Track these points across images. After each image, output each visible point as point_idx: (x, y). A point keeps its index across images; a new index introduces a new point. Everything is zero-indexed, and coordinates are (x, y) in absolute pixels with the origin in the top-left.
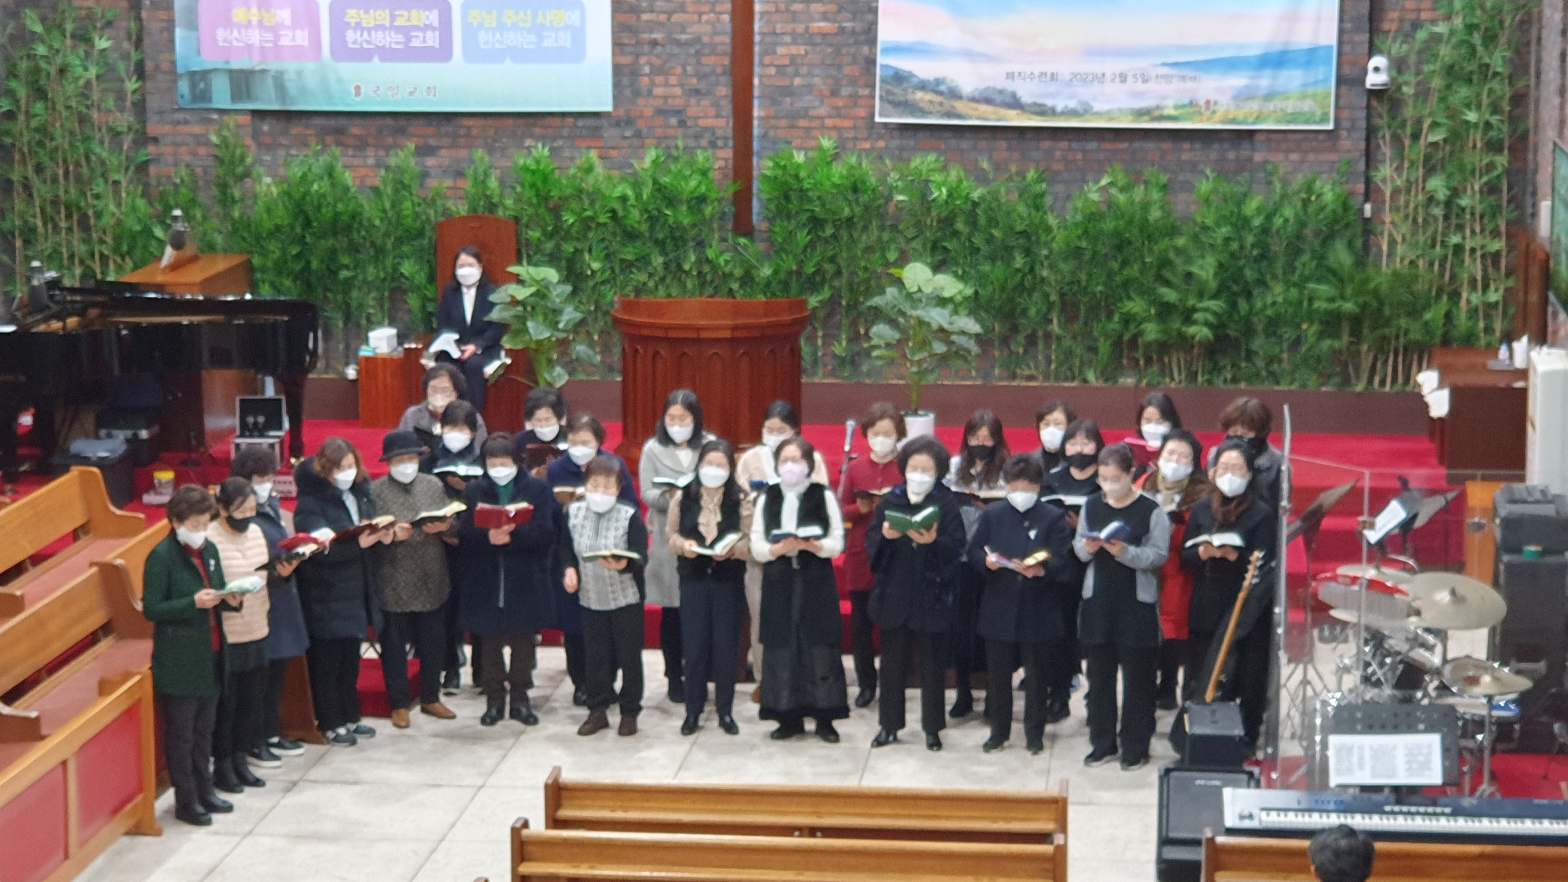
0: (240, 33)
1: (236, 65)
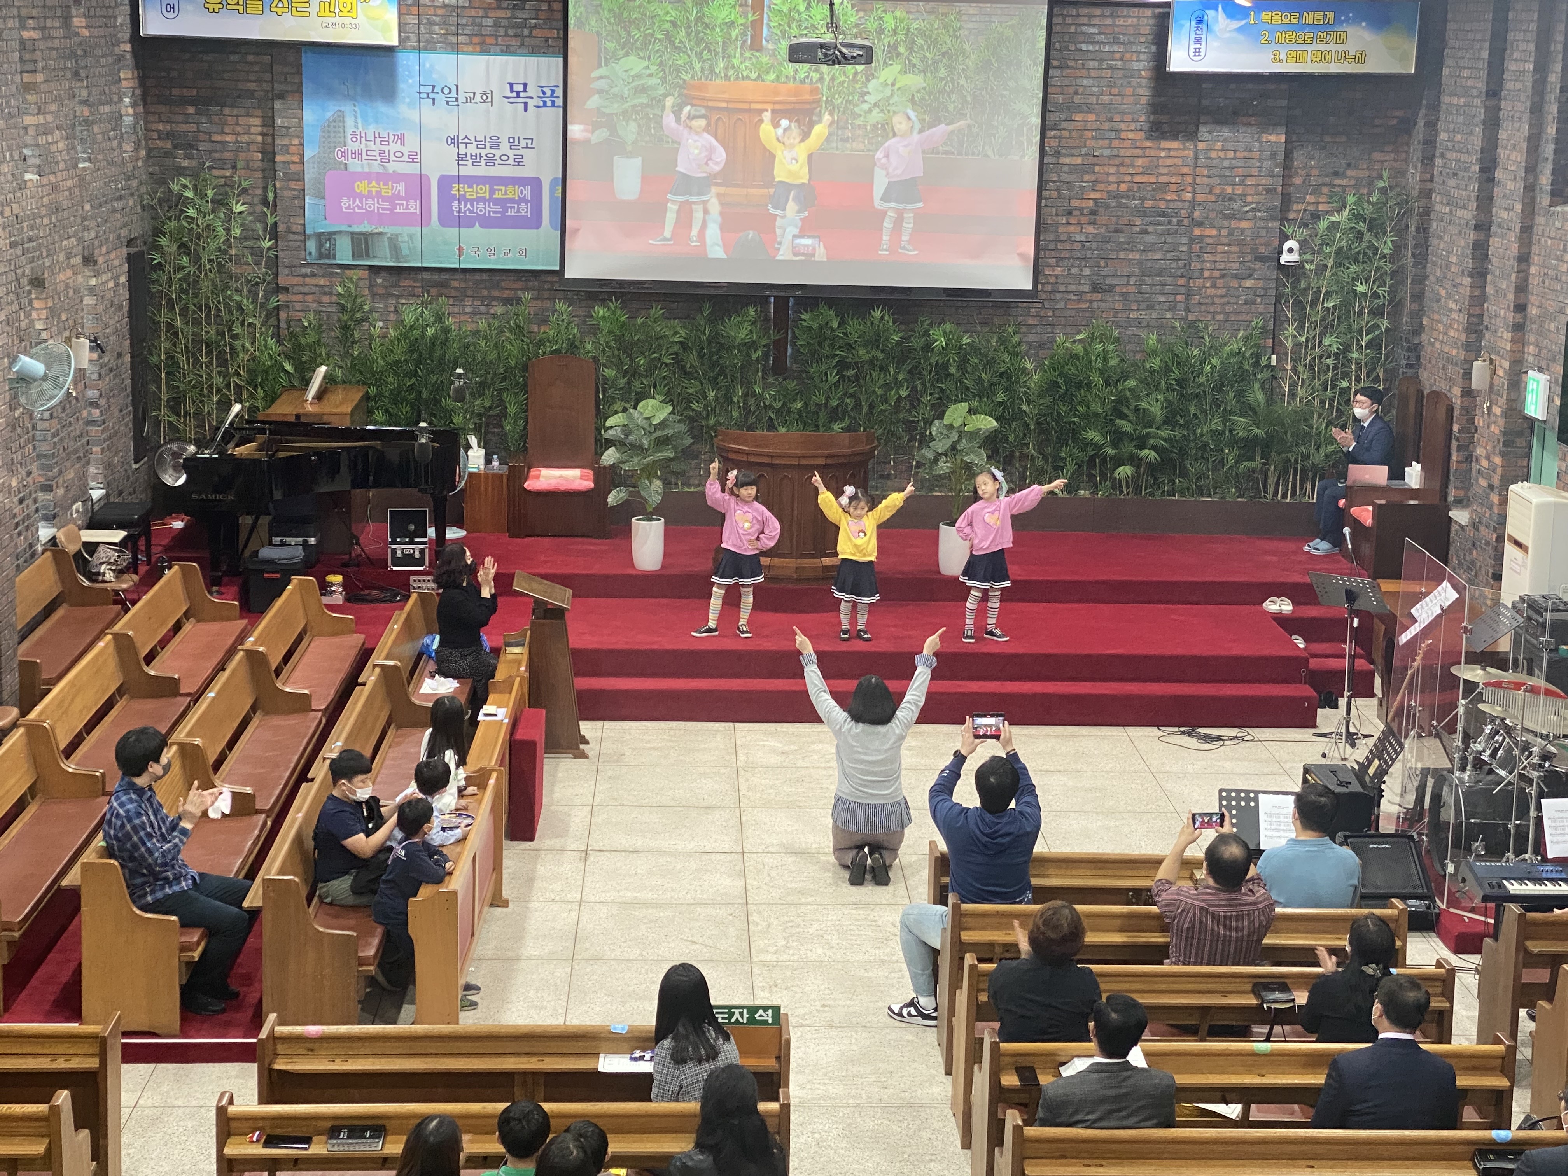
0: (361, 202)
1: (356, 229)
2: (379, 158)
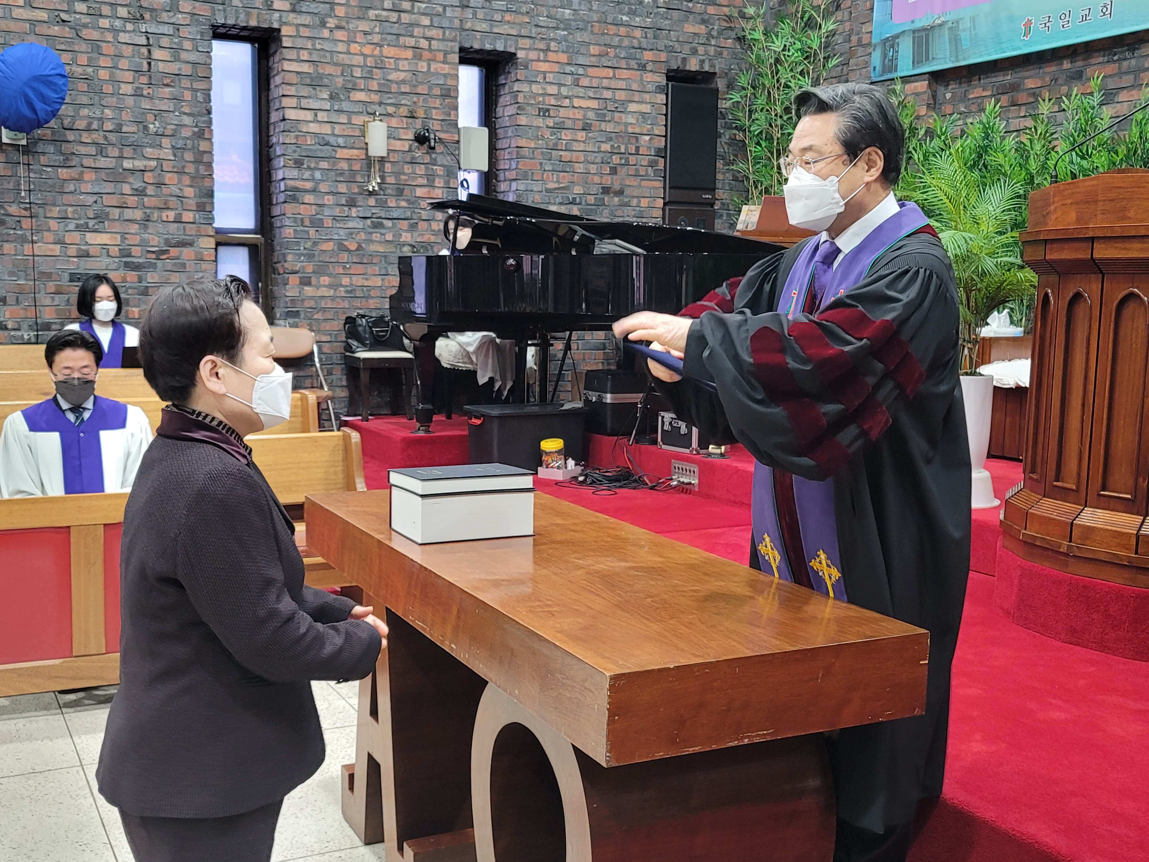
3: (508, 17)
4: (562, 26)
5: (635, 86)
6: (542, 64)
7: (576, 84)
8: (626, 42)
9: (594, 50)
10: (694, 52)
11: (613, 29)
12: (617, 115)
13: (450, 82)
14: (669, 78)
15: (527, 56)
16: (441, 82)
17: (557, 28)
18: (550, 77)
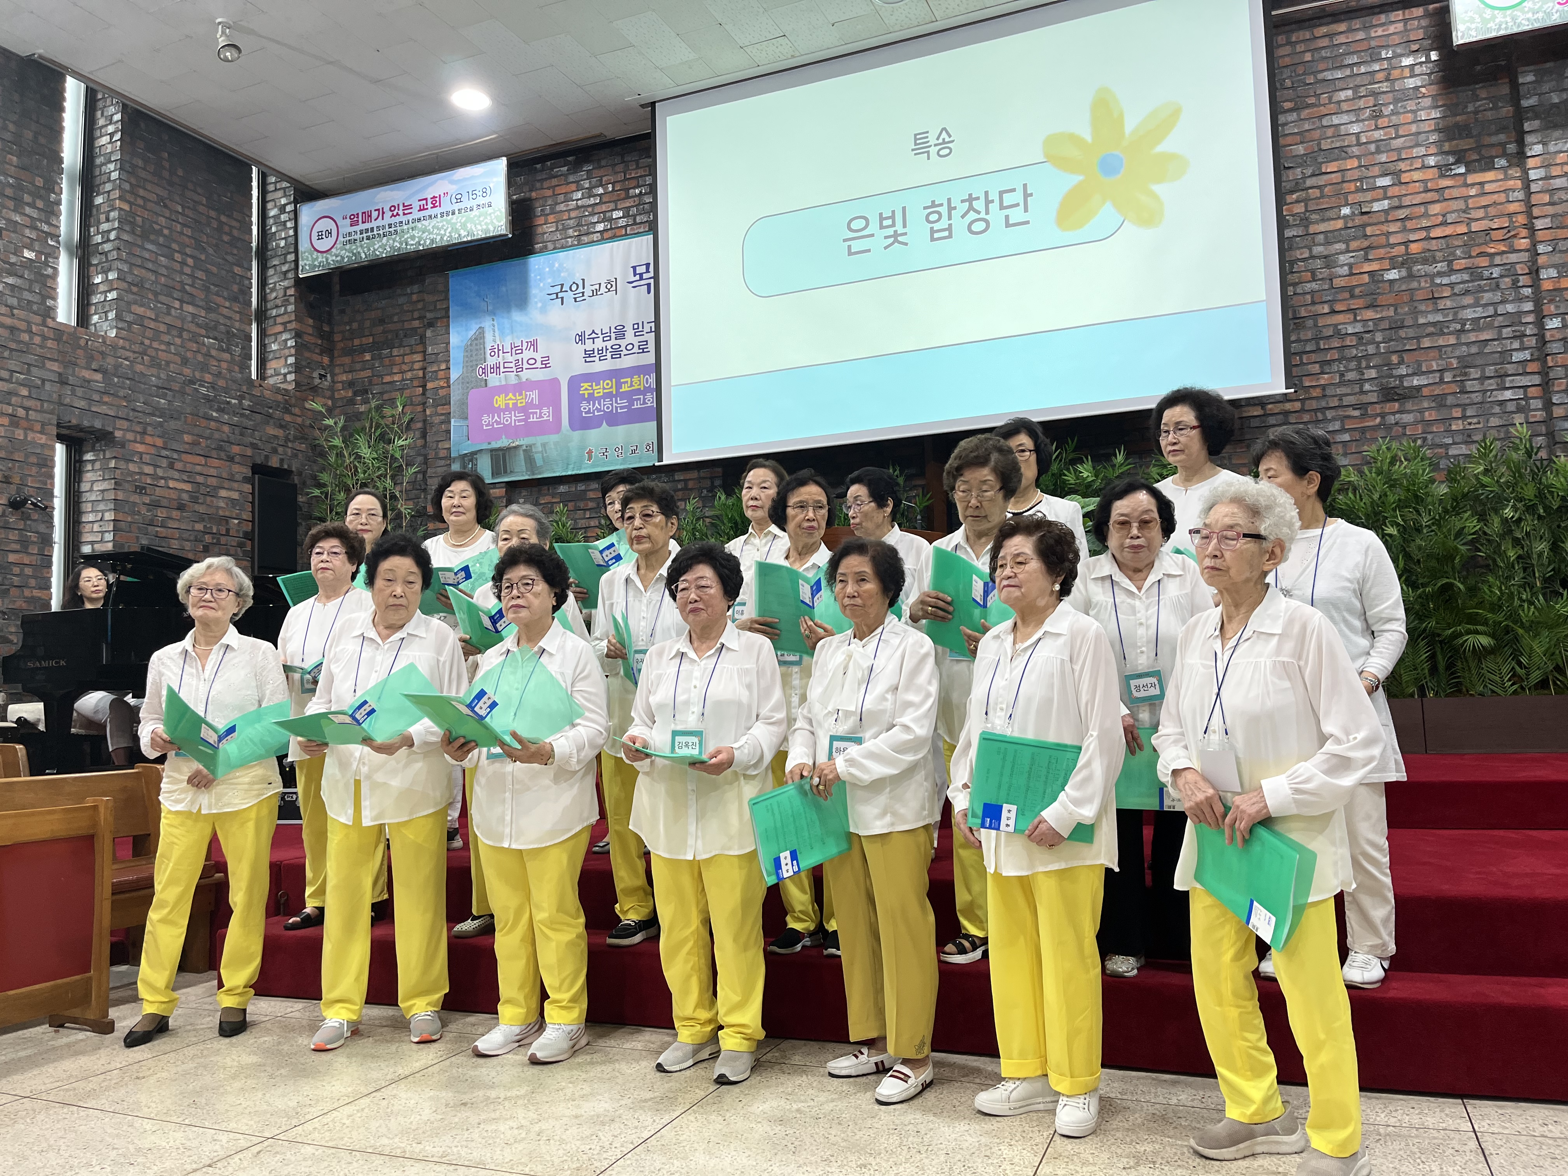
0: (499, 417)
1: (495, 445)
2: (514, 369)
3: (106, 399)
4: (157, 413)
5: (225, 475)
6: (138, 445)
7: (171, 466)
8: (217, 435)
9: (187, 438)
10: (275, 451)
11: (204, 423)
12: (209, 499)
13: (47, 452)
14: (254, 473)
15: (124, 436)
16: (38, 451)
17: (153, 415)
18: (146, 458)
